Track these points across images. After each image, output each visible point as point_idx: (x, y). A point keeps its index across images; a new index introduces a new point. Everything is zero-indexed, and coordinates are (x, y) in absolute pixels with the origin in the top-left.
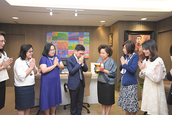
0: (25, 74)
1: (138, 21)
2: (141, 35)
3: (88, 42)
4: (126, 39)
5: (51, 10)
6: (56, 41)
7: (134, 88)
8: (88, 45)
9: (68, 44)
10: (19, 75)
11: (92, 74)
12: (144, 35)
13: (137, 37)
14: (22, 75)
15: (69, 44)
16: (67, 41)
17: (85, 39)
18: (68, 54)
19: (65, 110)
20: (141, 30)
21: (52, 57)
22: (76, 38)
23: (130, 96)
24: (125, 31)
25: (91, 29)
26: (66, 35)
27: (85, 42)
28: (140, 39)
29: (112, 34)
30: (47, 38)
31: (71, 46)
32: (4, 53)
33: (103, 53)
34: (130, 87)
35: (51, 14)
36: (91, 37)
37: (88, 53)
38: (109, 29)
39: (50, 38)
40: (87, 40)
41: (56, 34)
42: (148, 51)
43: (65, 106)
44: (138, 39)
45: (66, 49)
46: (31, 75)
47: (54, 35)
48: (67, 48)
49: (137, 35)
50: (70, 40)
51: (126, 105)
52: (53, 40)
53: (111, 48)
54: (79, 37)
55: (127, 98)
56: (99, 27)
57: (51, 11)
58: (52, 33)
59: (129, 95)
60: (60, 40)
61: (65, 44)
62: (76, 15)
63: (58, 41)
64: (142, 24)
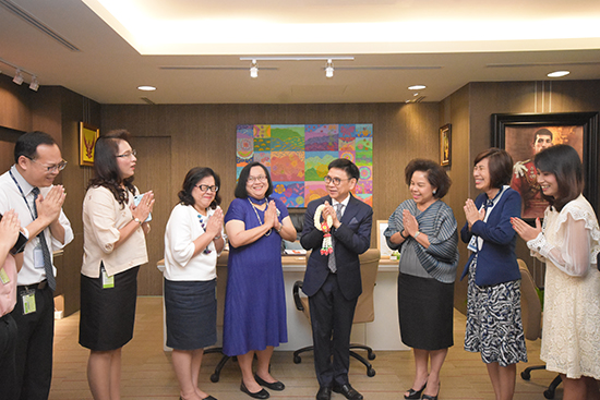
0: (192, 249)
1: (539, 83)
2: (550, 129)
3: (369, 154)
4: (497, 140)
5: (254, 62)
6: (267, 154)
7: (512, 293)
8: (370, 165)
9: (303, 164)
10: (176, 249)
11: (382, 255)
12: (560, 129)
13: (537, 133)
14: (183, 251)
15: (306, 162)
16: (302, 155)
17: (360, 147)
18: (303, 196)
19: (299, 365)
20: (550, 111)
21: (259, 201)
22: (330, 144)
23: (501, 318)
24: (493, 115)
25: (379, 113)
26: (298, 135)
27: (360, 154)
28: (547, 141)
29: (450, 126)
30: (238, 144)
31: (313, 169)
32: (134, 190)
33: (419, 184)
34: (499, 290)
35: (254, 73)
36: (379, 137)
37: (368, 191)
38: (439, 111)
39: (246, 145)
40: (367, 149)
41: (266, 131)
42: (551, 179)
43: (296, 353)
44: (541, 140)
45: (299, 179)
46: (207, 252)
47: (260, 134)
48: (301, 175)
49: (536, 130)
50: (311, 150)
51: (490, 344)
52: (256, 150)
53: (448, 173)
54: (340, 141)
55: (491, 323)
56: (404, 104)
57: (253, 65)
58: (254, 130)
59: (497, 314)
60: (277, 149)
61: (294, 164)
62: (330, 73)
63: (272, 154)
64: (554, 91)
